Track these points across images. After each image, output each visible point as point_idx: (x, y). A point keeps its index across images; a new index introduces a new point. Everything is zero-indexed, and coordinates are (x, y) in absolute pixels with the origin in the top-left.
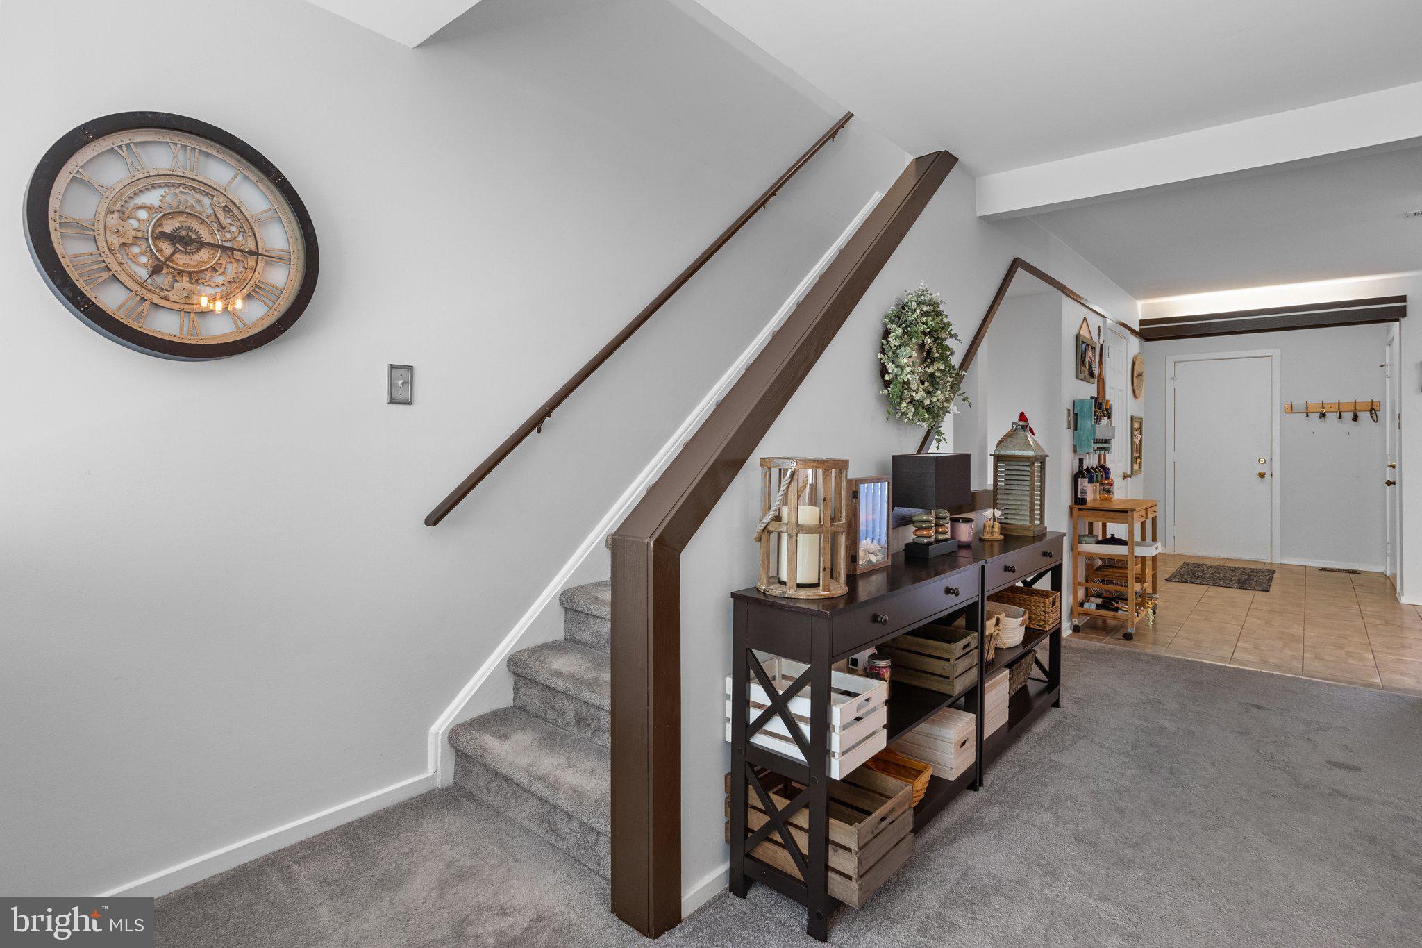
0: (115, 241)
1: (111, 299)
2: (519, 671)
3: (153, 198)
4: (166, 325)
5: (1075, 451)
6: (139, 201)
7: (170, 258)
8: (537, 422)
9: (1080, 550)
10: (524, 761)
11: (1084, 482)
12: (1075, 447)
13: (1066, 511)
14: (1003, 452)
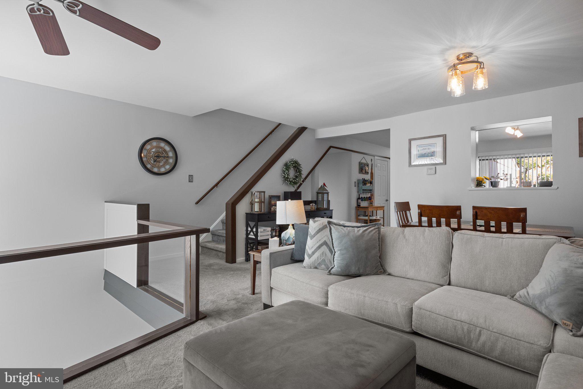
0: (149, 158)
1: (149, 166)
2: (213, 233)
3: (154, 150)
4: (155, 170)
5: (358, 192)
6: (152, 151)
7: (156, 160)
8: (216, 185)
9: (359, 218)
10: (213, 246)
11: (360, 201)
12: (358, 191)
13: (354, 208)
14: (319, 192)
